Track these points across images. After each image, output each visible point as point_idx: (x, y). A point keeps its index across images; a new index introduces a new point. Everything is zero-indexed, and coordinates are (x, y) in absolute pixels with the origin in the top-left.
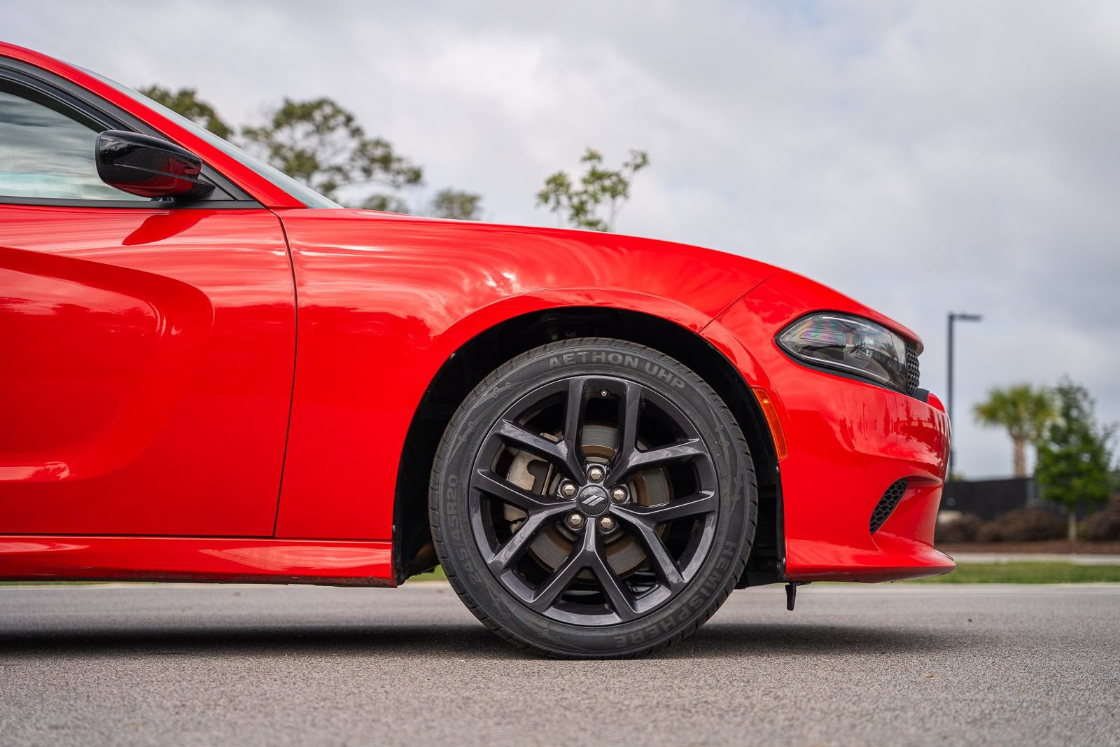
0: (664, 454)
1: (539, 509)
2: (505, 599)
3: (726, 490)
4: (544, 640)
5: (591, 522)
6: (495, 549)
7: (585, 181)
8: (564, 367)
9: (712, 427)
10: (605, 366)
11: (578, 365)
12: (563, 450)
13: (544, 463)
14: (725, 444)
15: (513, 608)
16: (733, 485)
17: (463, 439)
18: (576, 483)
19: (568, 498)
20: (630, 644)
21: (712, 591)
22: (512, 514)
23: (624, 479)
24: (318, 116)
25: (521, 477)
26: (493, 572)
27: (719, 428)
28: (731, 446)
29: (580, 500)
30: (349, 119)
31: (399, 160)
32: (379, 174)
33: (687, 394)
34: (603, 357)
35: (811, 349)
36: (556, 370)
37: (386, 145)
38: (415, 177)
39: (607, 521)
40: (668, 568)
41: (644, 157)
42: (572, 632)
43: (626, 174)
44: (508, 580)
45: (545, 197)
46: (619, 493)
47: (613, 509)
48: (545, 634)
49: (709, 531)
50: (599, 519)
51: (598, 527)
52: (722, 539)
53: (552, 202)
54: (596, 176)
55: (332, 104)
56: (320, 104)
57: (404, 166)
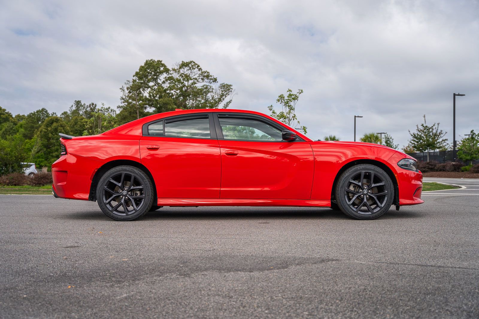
0: (378, 185)
1: (356, 194)
2: (351, 210)
3: (389, 191)
4: (358, 217)
5: (365, 196)
6: (349, 202)
7: (288, 97)
8: (361, 169)
9: (387, 180)
10: (368, 169)
11: (363, 169)
12: (360, 184)
13: (355, 186)
14: (389, 183)
15: (353, 211)
16: (391, 190)
17: (343, 182)
18: (362, 189)
19: (361, 192)
20: (373, 217)
21: (387, 208)
22: (350, 195)
23: (371, 189)
24: (190, 65)
25: (352, 188)
26: (349, 205)
27: (388, 180)
28: (390, 183)
29: (363, 193)
30: (198, 66)
31: (211, 76)
32: (206, 80)
33: (382, 174)
34: (367, 168)
35: (402, 165)
36: (359, 170)
37: (208, 73)
38: (215, 80)
39: (368, 196)
40: (379, 204)
41: (302, 91)
42: (363, 215)
43: (298, 95)
44: (351, 206)
45: (278, 100)
46: (370, 191)
47: (369, 194)
48: (358, 216)
49: (386, 198)
50: (366, 196)
51: (366, 197)
52: (389, 199)
53: (280, 102)
54: (290, 95)
55: (194, 62)
56: (191, 62)
57: (212, 78)
